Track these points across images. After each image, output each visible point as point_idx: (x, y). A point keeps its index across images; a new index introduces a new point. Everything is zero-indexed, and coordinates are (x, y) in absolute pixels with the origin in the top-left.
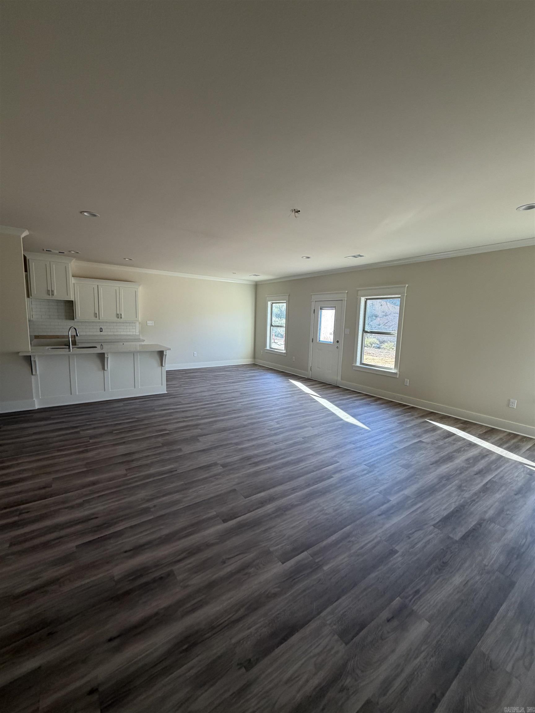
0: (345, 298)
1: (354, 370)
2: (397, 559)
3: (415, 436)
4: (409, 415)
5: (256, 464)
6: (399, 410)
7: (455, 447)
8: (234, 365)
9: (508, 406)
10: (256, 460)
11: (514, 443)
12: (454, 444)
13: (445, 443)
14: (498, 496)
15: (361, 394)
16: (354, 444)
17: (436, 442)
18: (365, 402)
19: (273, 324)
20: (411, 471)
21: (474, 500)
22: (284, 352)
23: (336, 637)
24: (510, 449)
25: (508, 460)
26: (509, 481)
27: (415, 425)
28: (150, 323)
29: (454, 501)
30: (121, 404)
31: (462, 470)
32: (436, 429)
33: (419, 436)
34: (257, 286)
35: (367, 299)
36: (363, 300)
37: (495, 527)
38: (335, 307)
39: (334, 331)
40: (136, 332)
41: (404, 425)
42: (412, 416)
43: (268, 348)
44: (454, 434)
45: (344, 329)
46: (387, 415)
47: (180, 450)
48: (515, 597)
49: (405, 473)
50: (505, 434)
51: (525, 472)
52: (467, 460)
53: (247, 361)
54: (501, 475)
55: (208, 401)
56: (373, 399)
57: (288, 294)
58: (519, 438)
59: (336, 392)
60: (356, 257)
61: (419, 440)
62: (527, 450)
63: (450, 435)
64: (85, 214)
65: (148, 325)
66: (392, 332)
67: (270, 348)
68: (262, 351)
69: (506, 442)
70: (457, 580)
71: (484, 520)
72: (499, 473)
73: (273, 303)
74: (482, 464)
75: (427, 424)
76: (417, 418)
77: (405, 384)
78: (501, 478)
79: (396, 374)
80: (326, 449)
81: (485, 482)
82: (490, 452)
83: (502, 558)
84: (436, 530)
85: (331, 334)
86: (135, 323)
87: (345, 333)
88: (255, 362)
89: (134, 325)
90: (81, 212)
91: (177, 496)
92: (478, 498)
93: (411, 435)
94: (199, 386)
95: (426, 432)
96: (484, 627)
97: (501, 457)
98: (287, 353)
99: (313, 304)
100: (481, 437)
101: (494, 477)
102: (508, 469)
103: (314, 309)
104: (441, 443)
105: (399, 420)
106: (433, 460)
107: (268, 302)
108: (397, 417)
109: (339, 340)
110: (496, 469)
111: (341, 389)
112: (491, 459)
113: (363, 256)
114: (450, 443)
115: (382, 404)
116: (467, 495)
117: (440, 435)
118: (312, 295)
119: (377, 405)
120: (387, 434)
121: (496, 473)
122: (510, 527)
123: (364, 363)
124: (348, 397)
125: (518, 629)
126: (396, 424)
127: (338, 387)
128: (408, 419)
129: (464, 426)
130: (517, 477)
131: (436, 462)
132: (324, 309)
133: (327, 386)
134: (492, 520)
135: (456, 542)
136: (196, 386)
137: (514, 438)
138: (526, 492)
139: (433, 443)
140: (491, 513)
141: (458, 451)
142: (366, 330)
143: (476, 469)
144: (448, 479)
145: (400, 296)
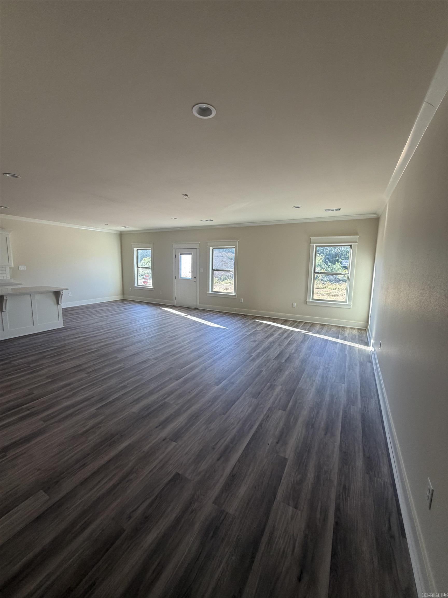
0: (198, 247)
1: (208, 296)
2: (264, 373)
3: (253, 328)
4: (246, 319)
5: (175, 354)
6: (240, 317)
7: (273, 330)
8: (107, 302)
9: (292, 307)
10: (173, 353)
11: (296, 325)
12: (272, 329)
13: (268, 329)
14: (294, 345)
15: (214, 312)
16: (224, 336)
17: (263, 329)
18: (219, 315)
19: (139, 266)
20: (257, 343)
21: (286, 348)
22: (152, 287)
23: (252, 398)
24: (295, 327)
25: (295, 332)
26: (297, 339)
27: (251, 323)
28: (22, 268)
29: (278, 350)
30: (27, 340)
31: (278, 339)
32: (261, 324)
33: (255, 328)
34: (121, 235)
35: (213, 248)
36: (211, 248)
37: (296, 355)
38: (192, 253)
39: (192, 270)
40: (7, 277)
41: (246, 324)
42: (248, 319)
43: (136, 285)
44: (270, 325)
45: (199, 269)
46: (234, 321)
47: (116, 357)
48: (306, 372)
49: (255, 344)
50: (292, 321)
51: (302, 335)
52: (279, 334)
53: (118, 297)
54: (294, 337)
55: (108, 328)
56: (223, 313)
57: (152, 243)
58: (298, 322)
59: (198, 312)
60: (208, 221)
61: (256, 329)
62: (302, 326)
63: (269, 325)
64: (8, 175)
65: (20, 269)
66: (231, 270)
67: (138, 285)
68: (130, 289)
69: (293, 325)
70: (287, 373)
71: (291, 354)
72: (293, 337)
73: (138, 249)
74: (285, 335)
75: (256, 322)
76: (250, 320)
77: (241, 302)
78: (294, 338)
79: (235, 296)
80: (210, 341)
81: (288, 341)
82: (288, 330)
83: (300, 364)
84: (275, 361)
85: (189, 272)
86: (5, 268)
87: (200, 271)
88: (124, 298)
89: (4, 269)
90: (4, 174)
91: (138, 377)
92: (287, 347)
93: (251, 328)
94: (89, 319)
95: (257, 325)
96: (298, 382)
97: (292, 331)
98: (154, 288)
99: (174, 251)
100: (282, 324)
101: (291, 339)
102: (296, 335)
103: (175, 254)
104: (266, 329)
105: (242, 322)
106: (265, 337)
107: (134, 248)
108: (240, 321)
109: (196, 276)
110: (292, 336)
111: (199, 310)
112: (289, 332)
113: (212, 221)
114: (270, 329)
115: (229, 315)
116: (283, 347)
117: (264, 326)
118: (173, 244)
119: (226, 316)
120: (239, 329)
121: (292, 337)
122: (300, 354)
123: (214, 291)
124: (207, 314)
125: (308, 380)
126: (241, 324)
127: (198, 309)
128: (246, 321)
129: (274, 320)
130: (300, 337)
131: (266, 337)
132: (183, 255)
133: (190, 309)
134: (294, 353)
135: (283, 363)
136: (86, 320)
137: (296, 322)
138: (304, 342)
139: (262, 330)
140: (293, 351)
141: (274, 331)
142: (214, 269)
143: (284, 337)
144: (274, 343)
145: (234, 247)
